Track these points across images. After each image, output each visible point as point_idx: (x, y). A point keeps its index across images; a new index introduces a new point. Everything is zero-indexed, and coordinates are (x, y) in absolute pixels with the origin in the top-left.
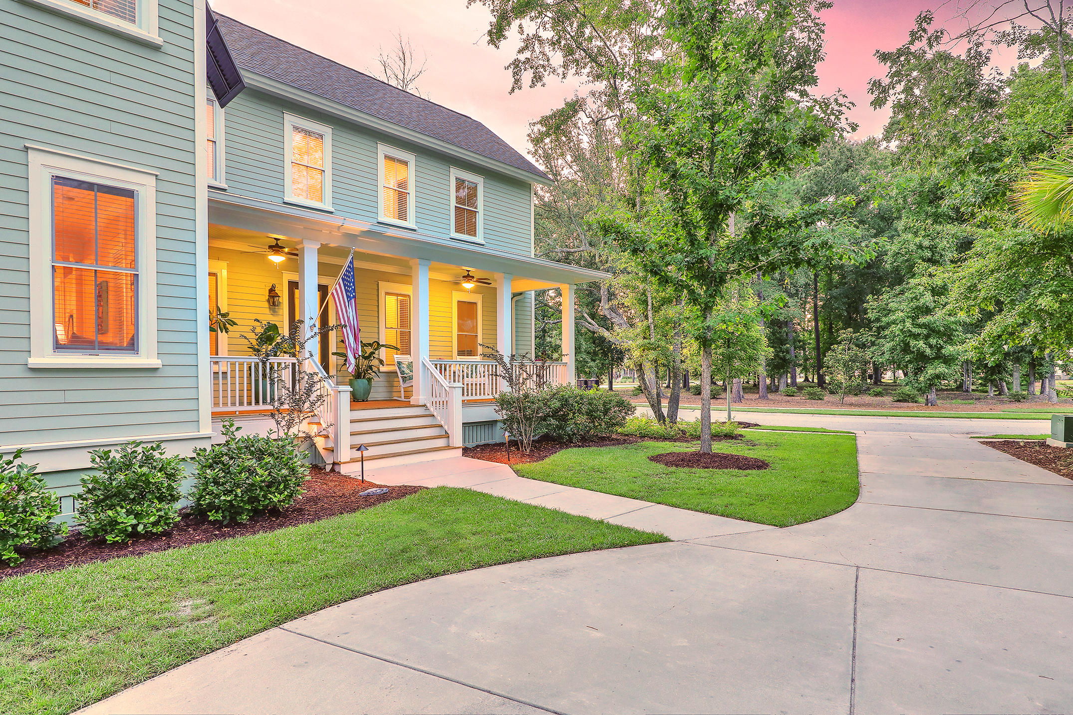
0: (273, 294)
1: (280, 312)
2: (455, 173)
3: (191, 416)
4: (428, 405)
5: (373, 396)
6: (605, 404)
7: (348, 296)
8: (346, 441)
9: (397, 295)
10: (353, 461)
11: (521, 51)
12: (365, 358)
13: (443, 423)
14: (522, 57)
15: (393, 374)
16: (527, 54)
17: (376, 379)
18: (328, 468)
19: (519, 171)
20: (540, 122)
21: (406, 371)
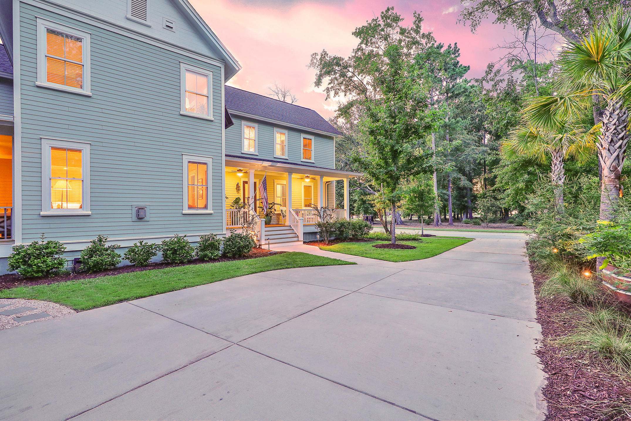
0: (238, 186)
1: (240, 192)
2: (303, 135)
3: (221, 228)
4: (291, 226)
5: (272, 222)
6: (359, 226)
7: (264, 189)
8: (264, 238)
9: (281, 184)
10: (266, 244)
11: (330, 84)
12: (269, 209)
13: (296, 232)
14: (330, 86)
15: (279, 214)
16: (332, 85)
17: (273, 216)
18: (258, 247)
19: (328, 133)
20: (338, 111)
21: (284, 213)
